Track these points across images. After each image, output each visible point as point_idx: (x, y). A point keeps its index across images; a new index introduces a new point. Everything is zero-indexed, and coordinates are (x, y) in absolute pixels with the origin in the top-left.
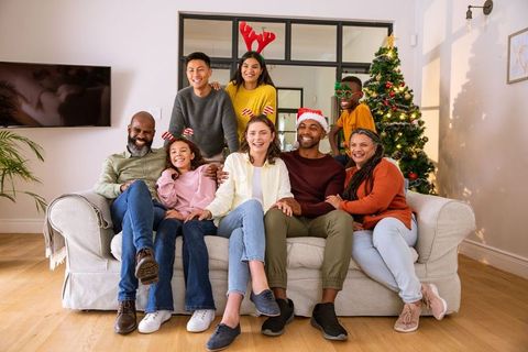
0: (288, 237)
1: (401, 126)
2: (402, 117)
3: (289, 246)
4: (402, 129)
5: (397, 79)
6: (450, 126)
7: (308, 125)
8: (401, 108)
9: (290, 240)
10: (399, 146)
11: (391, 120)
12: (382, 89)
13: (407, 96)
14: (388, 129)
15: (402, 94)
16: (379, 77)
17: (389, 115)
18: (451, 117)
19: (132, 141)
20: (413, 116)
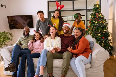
0: (53, 59)
1: (100, 25)
2: (101, 22)
3: (54, 62)
4: (100, 26)
5: (99, 12)
6: (115, 24)
7: (65, 27)
8: (100, 20)
9: (54, 60)
10: (100, 30)
11: (97, 23)
12: (95, 15)
13: (102, 17)
14: (96, 26)
15: (100, 16)
16: (94, 12)
17: (96, 22)
18: (115, 21)
19: (24, 34)
20: (104, 22)
